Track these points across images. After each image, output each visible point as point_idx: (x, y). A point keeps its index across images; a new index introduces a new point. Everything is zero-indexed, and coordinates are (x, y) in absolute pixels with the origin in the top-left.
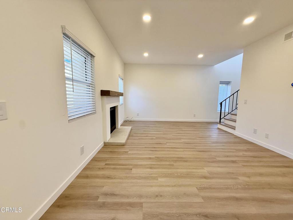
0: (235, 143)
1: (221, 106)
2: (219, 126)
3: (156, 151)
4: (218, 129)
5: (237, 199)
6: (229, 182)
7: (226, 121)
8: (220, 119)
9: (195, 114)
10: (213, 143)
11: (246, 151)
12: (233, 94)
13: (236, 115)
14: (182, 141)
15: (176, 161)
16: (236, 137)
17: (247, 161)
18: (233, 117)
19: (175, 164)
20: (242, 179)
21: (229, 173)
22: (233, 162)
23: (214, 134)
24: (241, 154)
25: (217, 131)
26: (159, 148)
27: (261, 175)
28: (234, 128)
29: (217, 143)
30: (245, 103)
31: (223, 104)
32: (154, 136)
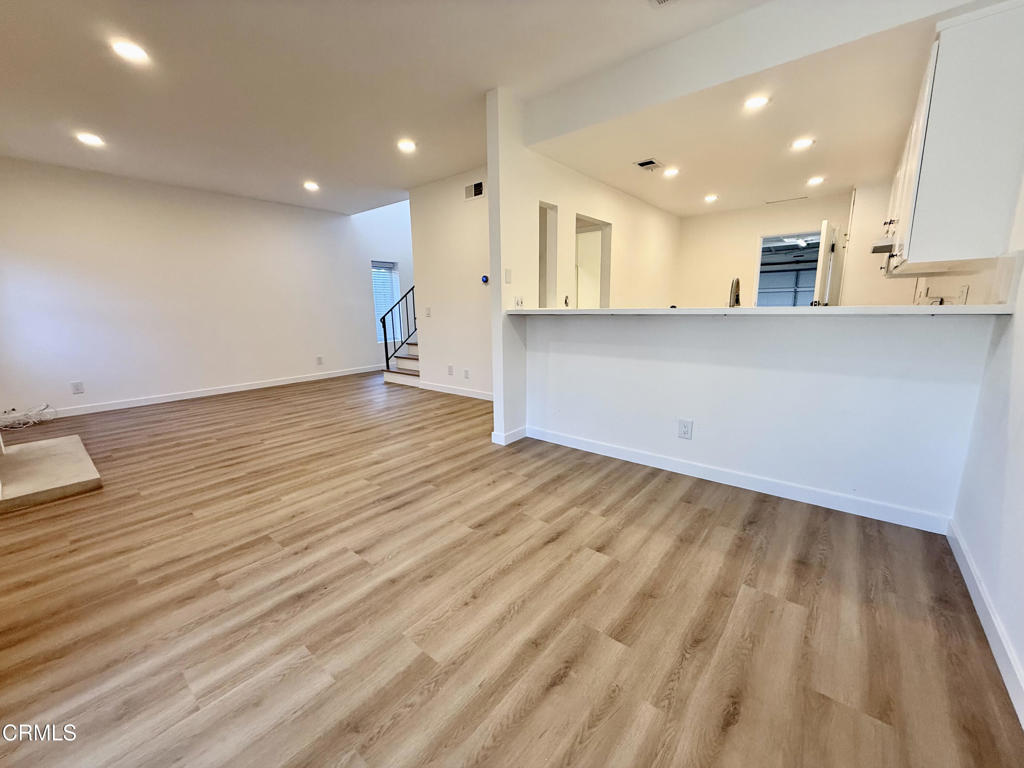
0: (420, 402)
1: (384, 326)
2: (388, 377)
3: (237, 463)
4: (387, 383)
5: (427, 467)
6: (417, 454)
7: (400, 361)
8: (388, 359)
9: (319, 356)
10: (380, 411)
11: (438, 409)
12: (405, 296)
13: (416, 345)
14: (306, 425)
15: (308, 463)
16: (423, 391)
17: (441, 422)
18: (412, 351)
19: (308, 467)
20: (432, 445)
21: (413, 445)
22: (419, 429)
23: (378, 396)
24: (432, 414)
25: (384, 389)
26: (245, 456)
27: (459, 431)
28: (416, 374)
29: (388, 409)
30: (428, 315)
31: (388, 319)
32: (210, 438)
